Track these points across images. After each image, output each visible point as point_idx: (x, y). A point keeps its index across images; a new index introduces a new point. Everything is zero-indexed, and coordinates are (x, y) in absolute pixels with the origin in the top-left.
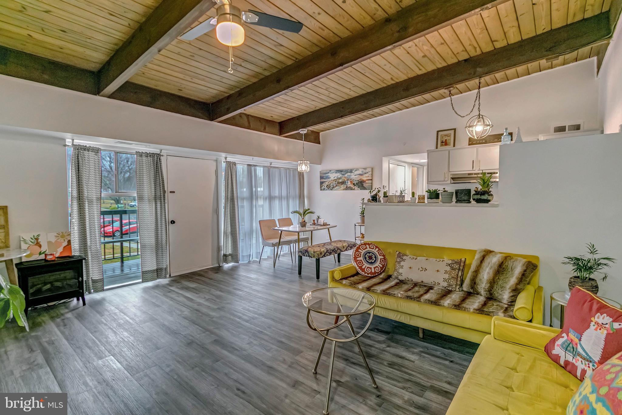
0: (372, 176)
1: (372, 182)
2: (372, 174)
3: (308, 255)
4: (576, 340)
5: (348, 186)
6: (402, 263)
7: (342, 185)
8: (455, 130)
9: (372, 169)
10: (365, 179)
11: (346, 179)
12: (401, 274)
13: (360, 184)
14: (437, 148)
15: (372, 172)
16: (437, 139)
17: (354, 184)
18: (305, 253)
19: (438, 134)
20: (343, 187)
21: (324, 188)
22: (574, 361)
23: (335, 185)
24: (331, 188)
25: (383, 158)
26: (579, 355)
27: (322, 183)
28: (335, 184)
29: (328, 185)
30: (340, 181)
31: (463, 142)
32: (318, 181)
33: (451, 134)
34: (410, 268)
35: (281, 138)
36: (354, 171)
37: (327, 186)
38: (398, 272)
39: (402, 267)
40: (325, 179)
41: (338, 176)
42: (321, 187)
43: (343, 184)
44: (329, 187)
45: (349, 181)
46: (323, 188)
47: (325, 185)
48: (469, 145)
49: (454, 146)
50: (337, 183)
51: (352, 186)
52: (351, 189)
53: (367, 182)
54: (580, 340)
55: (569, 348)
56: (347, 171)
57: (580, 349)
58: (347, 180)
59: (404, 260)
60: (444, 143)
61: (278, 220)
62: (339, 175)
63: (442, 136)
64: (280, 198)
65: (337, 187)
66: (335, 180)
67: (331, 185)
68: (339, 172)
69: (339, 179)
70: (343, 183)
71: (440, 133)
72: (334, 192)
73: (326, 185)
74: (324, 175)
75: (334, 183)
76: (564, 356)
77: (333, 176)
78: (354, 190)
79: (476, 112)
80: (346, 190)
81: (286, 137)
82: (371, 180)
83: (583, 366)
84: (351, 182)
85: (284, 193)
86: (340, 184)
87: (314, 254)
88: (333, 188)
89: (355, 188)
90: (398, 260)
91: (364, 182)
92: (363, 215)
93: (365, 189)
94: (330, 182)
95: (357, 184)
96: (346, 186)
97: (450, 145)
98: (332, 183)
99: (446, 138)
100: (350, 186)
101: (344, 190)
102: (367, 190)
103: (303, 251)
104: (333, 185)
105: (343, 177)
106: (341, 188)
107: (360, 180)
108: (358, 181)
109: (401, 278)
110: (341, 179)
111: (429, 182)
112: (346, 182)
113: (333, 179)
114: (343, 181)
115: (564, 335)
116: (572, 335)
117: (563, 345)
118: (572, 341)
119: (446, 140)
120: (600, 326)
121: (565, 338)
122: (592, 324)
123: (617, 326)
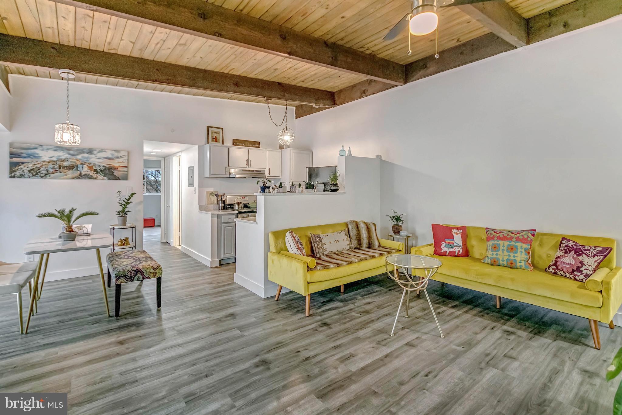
0: (128, 162)
1: (128, 169)
2: (128, 160)
4: (453, 242)
5: (83, 173)
6: (323, 241)
7: (70, 172)
8: (222, 129)
9: (128, 152)
10: (116, 165)
11: (78, 163)
12: (325, 250)
13: (107, 172)
14: (208, 142)
15: (128, 156)
16: (208, 134)
17: (95, 171)
19: (208, 129)
20: (70, 173)
21: (21, 173)
22: (453, 250)
23: (51, 170)
24: (42, 175)
25: (144, 141)
26: (455, 246)
27: (14, 164)
28: (53, 168)
29: (32, 169)
30: (66, 164)
31: (228, 142)
32: (4, 160)
33: (219, 131)
34: (330, 243)
37: (30, 171)
38: (323, 249)
39: (325, 244)
42: (12, 172)
44: (35, 173)
45: (85, 166)
46: (17, 173)
47: (24, 169)
48: (233, 145)
49: (223, 144)
50: (57, 166)
51: (92, 173)
52: (91, 178)
53: (120, 169)
54: (454, 241)
55: (449, 246)
57: (455, 244)
58: (82, 164)
59: (322, 239)
60: (214, 139)
63: (212, 132)
65: (56, 174)
66: (54, 163)
67: (42, 169)
69: (64, 160)
70: (71, 168)
71: (210, 129)
72: (48, 181)
73: (26, 169)
75: (50, 166)
76: (448, 250)
78: (95, 179)
80: (79, 178)
82: (127, 167)
83: (458, 250)
84: (90, 168)
86: (65, 168)
87: (154, 271)
88: (47, 175)
89: (97, 177)
90: (318, 239)
91: (115, 169)
92: (123, 213)
93: (117, 178)
94: (38, 164)
95: (101, 171)
96: (79, 172)
97: (220, 142)
98: (43, 167)
99: (216, 135)
100: (87, 173)
101: (73, 178)
102: (120, 180)
103: (131, 273)
104: (47, 170)
105: (73, 159)
106: (66, 175)
107: (107, 166)
108: (103, 167)
109: (326, 253)
110: (67, 161)
111: (211, 174)
112: (77, 167)
113: (48, 160)
114: (73, 165)
115: (442, 243)
116: (448, 241)
117: (445, 246)
118: (449, 243)
119: (216, 137)
120: (457, 234)
121: (444, 243)
122: (453, 234)
123: (461, 231)
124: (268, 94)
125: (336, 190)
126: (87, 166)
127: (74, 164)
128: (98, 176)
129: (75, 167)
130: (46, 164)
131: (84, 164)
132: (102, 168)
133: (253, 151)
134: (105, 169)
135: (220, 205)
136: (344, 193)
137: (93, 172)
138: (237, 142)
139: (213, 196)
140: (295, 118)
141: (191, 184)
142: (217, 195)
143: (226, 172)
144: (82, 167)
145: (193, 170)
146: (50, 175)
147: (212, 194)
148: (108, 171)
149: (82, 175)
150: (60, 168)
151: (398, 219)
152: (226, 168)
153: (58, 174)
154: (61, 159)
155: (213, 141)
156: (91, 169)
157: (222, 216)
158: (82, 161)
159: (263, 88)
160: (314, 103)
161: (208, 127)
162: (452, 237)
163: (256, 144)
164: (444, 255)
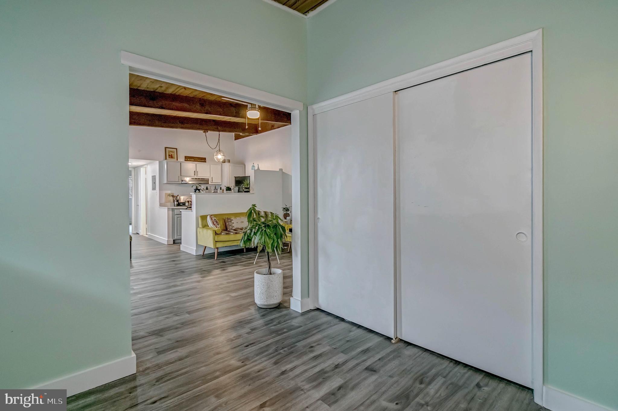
6: (232, 221)
8: (176, 149)
14: (166, 159)
16: (166, 153)
19: (165, 149)
31: (181, 159)
33: (174, 151)
34: (237, 223)
39: (234, 224)
48: (185, 160)
49: (177, 160)
60: (170, 156)
63: (169, 152)
71: (167, 149)
90: (229, 220)
97: (175, 158)
99: (172, 153)
109: (234, 228)
111: (168, 182)
119: (172, 155)
124: (205, 128)
125: (248, 192)
133: (200, 165)
135: (175, 203)
136: (253, 194)
138: (188, 159)
139: (170, 196)
140: (234, 139)
141: (154, 188)
142: (173, 196)
143: (179, 180)
145: (155, 178)
147: (169, 195)
151: (287, 210)
152: (179, 177)
155: (169, 158)
157: (175, 210)
159: (201, 124)
160: (241, 132)
161: (166, 148)
163: (203, 160)
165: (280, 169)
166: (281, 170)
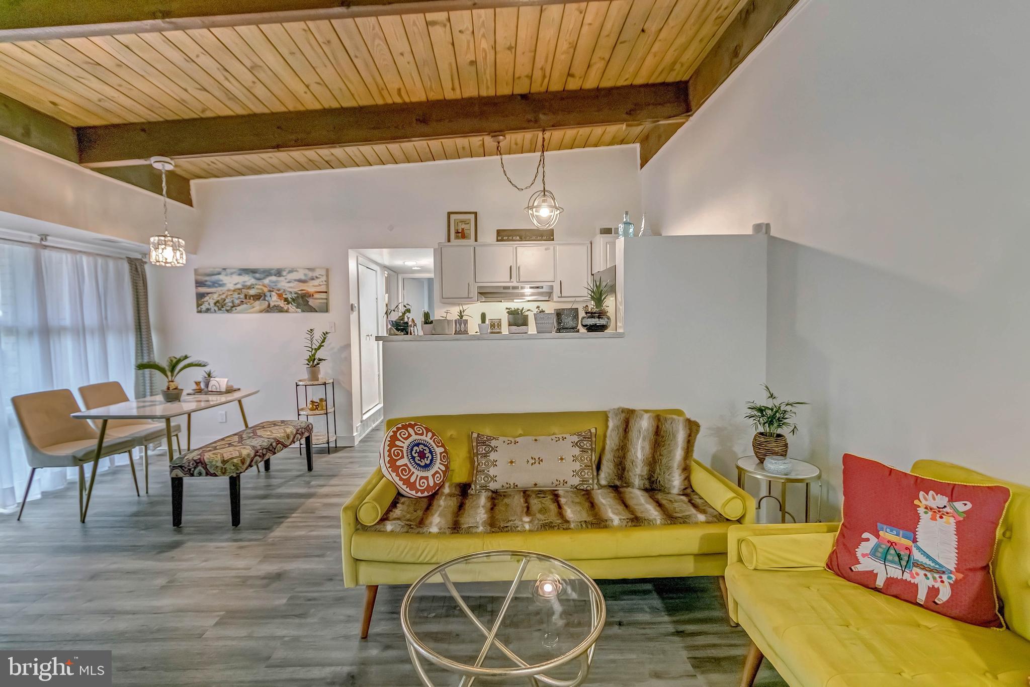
0: (327, 285)
1: (328, 296)
2: (327, 281)
3: (204, 471)
4: (908, 543)
5: (272, 304)
6: (493, 456)
7: (257, 302)
8: (476, 214)
9: (327, 270)
10: (311, 290)
11: (266, 290)
12: (494, 478)
13: (300, 301)
14: (449, 241)
15: (327, 276)
16: (449, 226)
17: (286, 300)
18: (195, 468)
19: (449, 217)
20: (258, 305)
21: (208, 306)
22: (907, 576)
23: (237, 302)
24: (228, 308)
25: (350, 251)
26: (917, 564)
27: (200, 296)
28: (239, 298)
29: (218, 302)
30: (252, 292)
31: (488, 236)
32: (191, 291)
33: (470, 220)
34: (511, 462)
35: (84, 170)
36: (284, 273)
37: (215, 304)
38: (487, 476)
39: (494, 464)
40: (209, 286)
41: (244, 282)
42: (198, 305)
43: (259, 299)
44: (220, 305)
45: (274, 293)
46: (204, 307)
47: (210, 301)
48: (498, 241)
49: (476, 240)
50: (242, 296)
51: (282, 304)
52: (280, 310)
53: (317, 296)
54: (915, 541)
55: (889, 557)
56: (267, 273)
57: (917, 556)
58: (270, 291)
59: (494, 449)
60: (460, 234)
61: (82, 390)
62: (248, 280)
63: (457, 223)
64: (80, 331)
65: (242, 307)
66: (239, 291)
67: (227, 301)
68: (247, 274)
69: (250, 287)
70: (258, 297)
71: (453, 217)
72: (235, 317)
73: (212, 302)
74: (207, 278)
75: (236, 295)
76: (884, 572)
77: (231, 282)
78: (287, 311)
79: (538, 186)
80: (268, 312)
81: (100, 171)
82: (326, 292)
83: (931, 583)
84: (280, 296)
85: (91, 317)
86: (252, 298)
87: (222, 466)
88: (234, 308)
89: (288, 308)
90: (482, 450)
91: (310, 296)
92: (314, 363)
93: (312, 310)
94: (223, 293)
95: (293, 300)
96: (267, 303)
98: (228, 297)
100: (276, 304)
101: (261, 312)
102: (317, 312)
103: (189, 463)
104: (233, 302)
105: (259, 285)
106: (253, 307)
107: (299, 292)
108: (295, 294)
110: (253, 288)
111: (443, 298)
112: (265, 296)
113: (233, 289)
114: (260, 293)
115: (865, 535)
116: (888, 534)
117: (874, 553)
118: (892, 544)
119: (463, 229)
120: (938, 513)
121: (874, 540)
122: (921, 511)
123: (962, 507)
124: (495, 126)
125: (602, 328)
126: (276, 293)
127: (260, 291)
128: (290, 308)
129: (262, 296)
130: (231, 293)
131: (273, 291)
132: (294, 296)
134: (298, 297)
137: (283, 301)
138: (504, 235)
140: (639, 166)
144: (270, 296)
146: (236, 308)
148: (301, 299)
149: (271, 306)
150: (246, 298)
153: (244, 306)
154: (246, 286)
156: (281, 298)
158: (270, 288)
159: (482, 115)
161: (449, 214)
162: (910, 525)
163: (548, 235)
164: (866, 582)
165: (758, 227)
166: (762, 229)
